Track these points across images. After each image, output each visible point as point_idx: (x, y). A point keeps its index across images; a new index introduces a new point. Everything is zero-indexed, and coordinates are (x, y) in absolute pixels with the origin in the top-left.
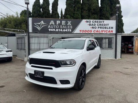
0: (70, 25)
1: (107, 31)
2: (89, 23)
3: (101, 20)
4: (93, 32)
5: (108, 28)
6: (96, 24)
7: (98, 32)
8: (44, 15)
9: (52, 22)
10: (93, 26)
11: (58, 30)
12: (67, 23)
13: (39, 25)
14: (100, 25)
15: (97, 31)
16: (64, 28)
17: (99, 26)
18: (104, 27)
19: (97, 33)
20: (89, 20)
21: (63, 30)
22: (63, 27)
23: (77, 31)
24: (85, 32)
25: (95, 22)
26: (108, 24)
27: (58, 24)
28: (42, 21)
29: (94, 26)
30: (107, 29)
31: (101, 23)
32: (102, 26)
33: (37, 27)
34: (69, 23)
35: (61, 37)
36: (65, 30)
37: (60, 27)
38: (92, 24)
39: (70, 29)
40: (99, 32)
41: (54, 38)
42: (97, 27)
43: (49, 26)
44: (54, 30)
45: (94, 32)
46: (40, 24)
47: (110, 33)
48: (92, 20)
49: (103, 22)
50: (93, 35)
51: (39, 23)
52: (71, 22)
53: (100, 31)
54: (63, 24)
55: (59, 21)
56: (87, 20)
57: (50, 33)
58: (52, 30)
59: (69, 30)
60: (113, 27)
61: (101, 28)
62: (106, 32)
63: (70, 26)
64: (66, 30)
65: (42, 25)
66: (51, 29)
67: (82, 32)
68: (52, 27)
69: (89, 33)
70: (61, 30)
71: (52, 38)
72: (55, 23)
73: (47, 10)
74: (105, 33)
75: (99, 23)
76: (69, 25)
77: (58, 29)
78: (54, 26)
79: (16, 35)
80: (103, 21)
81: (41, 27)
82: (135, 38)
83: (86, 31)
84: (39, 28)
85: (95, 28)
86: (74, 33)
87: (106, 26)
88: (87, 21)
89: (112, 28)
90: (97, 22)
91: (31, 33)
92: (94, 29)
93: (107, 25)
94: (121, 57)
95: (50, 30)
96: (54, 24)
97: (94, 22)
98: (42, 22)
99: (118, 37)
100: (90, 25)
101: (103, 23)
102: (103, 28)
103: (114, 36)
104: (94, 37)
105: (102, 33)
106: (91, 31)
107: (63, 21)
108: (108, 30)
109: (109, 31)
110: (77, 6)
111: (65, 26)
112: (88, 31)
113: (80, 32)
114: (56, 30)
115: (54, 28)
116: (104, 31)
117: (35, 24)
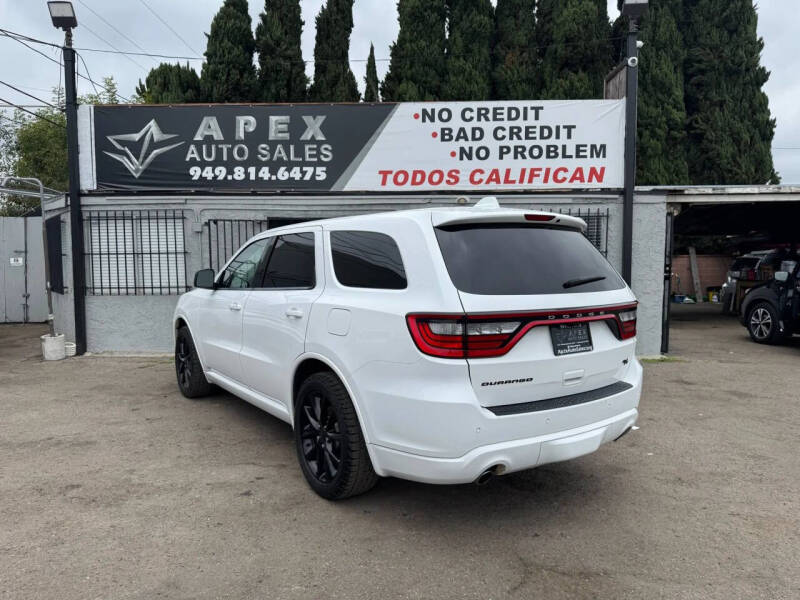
0: (321, 137)
1: (561, 175)
2: (438, 126)
3: (520, 104)
4: (464, 184)
5: (571, 151)
6: (488, 126)
7: (498, 181)
9: (210, 127)
10: (466, 145)
11: (247, 174)
12: (296, 128)
13: (135, 148)
14: (514, 133)
15: (496, 172)
16: (280, 163)
17: (506, 142)
18: (543, 144)
19: (493, 186)
20: (438, 106)
21: (273, 171)
23: (363, 176)
24: (414, 183)
25: (482, 114)
26: (569, 128)
27: (242, 135)
28: (152, 123)
29: (476, 145)
30: (559, 162)
31: (520, 123)
32: (528, 144)
33: (124, 160)
34: (314, 127)
35: (261, 216)
36: (289, 170)
37: (254, 152)
38: (462, 130)
39: (320, 163)
40: (507, 181)
41: (215, 222)
42: (494, 146)
43: (192, 147)
44: (221, 172)
45: (472, 180)
46: (142, 139)
47: (585, 185)
48: (456, 107)
49: (531, 114)
51: (136, 137)
52: (321, 119)
53: (515, 176)
54: (272, 136)
55: (252, 119)
56: (429, 106)
57: (197, 193)
58: (208, 173)
59: (310, 170)
60: (603, 147)
61: (519, 152)
62: (556, 179)
63: (320, 143)
64: (296, 174)
65: (153, 145)
66: (203, 165)
67: (396, 181)
68: (209, 155)
69: (443, 186)
70: (265, 173)
71: (208, 224)
72: (228, 128)
74: (551, 185)
75: (507, 124)
76: (313, 140)
77: (246, 165)
78: (219, 152)
80: (537, 110)
81: (145, 158)
83: (419, 177)
84: (134, 166)
85: (483, 153)
86: (347, 188)
87: (552, 141)
88: (425, 112)
89: (599, 151)
90: (490, 116)
91: (91, 194)
92: (475, 163)
93: (563, 132)
94: (665, 349)
95: (195, 172)
96: (218, 135)
97: (475, 114)
98: (152, 127)
99: (639, 213)
100: (445, 135)
101: (538, 124)
102: (536, 152)
103: (614, 209)
105: (526, 186)
106: (454, 175)
107: (273, 119)
108: (572, 164)
109: (579, 170)
110: (465, 24)
111: (286, 144)
112: (436, 178)
113: (384, 183)
114: (230, 172)
115: (222, 164)
116: (542, 174)
117: (110, 138)
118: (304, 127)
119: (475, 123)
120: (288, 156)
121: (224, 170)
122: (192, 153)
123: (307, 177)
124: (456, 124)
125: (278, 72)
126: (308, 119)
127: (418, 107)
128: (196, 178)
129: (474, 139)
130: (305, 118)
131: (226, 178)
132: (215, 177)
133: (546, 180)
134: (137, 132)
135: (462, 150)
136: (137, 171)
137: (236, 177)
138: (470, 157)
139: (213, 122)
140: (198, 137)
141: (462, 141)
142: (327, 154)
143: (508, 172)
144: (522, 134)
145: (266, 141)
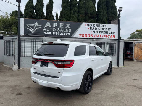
0: (69, 28)
2: (89, 27)
3: (103, 24)
4: (94, 37)
5: (110, 32)
6: (98, 28)
8: (38, 17)
9: (48, 24)
10: (94, 30)
11: (55, 34)
12: (65, 26)
13: (33, 27)
14: (102, 29)
15: (99, 35)
18: (106, 31)
19: (98, 38)
21: (60, 33)
22: (60, 30)
23: (76, 35)
24: (85, 36)
25: (97, 25)
27: (54, 26)
29: (96, 31)
30: (108, 34)
32: (104, 31)
33: (30, 30)
34: (68, 26)
36: (63, 33)
37: (57, 30)
38: (93, 28)
39: (69, 32)
40: (100, 37)
42: (99, 31)
43: (45, 28)
44: (50, 33)
45: (95, 37)
47: (112, 38)
48: (92, 24)
49: (104, 26)
50: (95, 40)
51: (33, 25)
52: (69, 24)
53: (102, 36)
54: (60, 27)
55: (56, 23)
56: (88, 23)
57: (45, 37)
58: (48, 33)
59: (67, 33)
60: (115, 32)
61: (102, 32)
63: (69, 29)
64: (64, 34)
65: (36, 27)
66: (47, 31)
67: (82, 36)
68: (48, 30)
69: (90, 37)
70: (59, 34)
72: (52, 25)
73: (41, 12)
74: (107, 38)
75: (101, 27)
76: (68, 28)
77: (55, 32)
78: (50, 29)
79: (4, 38)
80: (105, 25)
81: (35, 29)
82: (134, 44)
84: (32, 31)
85: (97, 32)
86: (73, 37)
87: (107, 31)
89: (114, 33)
91: (22, 36)
92: (95, 34)
93: (109, 29)
94: (123, 65)
95: (45, 33)
96: (50, 26)
97: (95, 25)
98: (36, 24)
99: (120, 43)
100: (91, 29)
101: (105, 28)
102: (105, 32)
103: (116, 42)
104: (95, 42)
105: (103, 38)
106: (92, 35)
107: (60, 24)
108: (110, 35)
109: (111, 36)
110: (73, 9)
111: (63, 29)
112: (89, 36)
113: (80, 36)
114: (52, 33)
115: (51, 31)
116: (106, 36)
117: (27, 25)
118: (66, 26)
119: (95, 27)
120: (63, 31)
121: (51, 33)
122: (44, 29)
123: (67, 35)
124: (92, 27)
125: (39, 14)
126: (67, 24)
127: (86, 23)
128: (45, 34)
129: (95, 29)
130: (66, 24)
131: (51, 34)
132: (49, 34)
133: (106, 37)
134: (33, 24)
135: (93, 31)
136: (33, 32)
137: (53, 34)
138: (95, 33)
139: (49, 23)
140: (46, 26)
141: (93, 30)
142: (70, 31)
143: (101, 35)
144: (103, 29)
145: (59, 28)
